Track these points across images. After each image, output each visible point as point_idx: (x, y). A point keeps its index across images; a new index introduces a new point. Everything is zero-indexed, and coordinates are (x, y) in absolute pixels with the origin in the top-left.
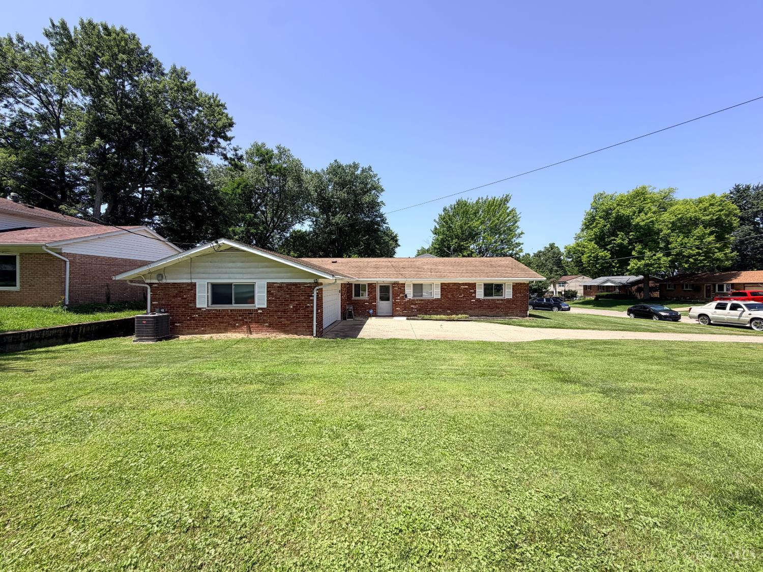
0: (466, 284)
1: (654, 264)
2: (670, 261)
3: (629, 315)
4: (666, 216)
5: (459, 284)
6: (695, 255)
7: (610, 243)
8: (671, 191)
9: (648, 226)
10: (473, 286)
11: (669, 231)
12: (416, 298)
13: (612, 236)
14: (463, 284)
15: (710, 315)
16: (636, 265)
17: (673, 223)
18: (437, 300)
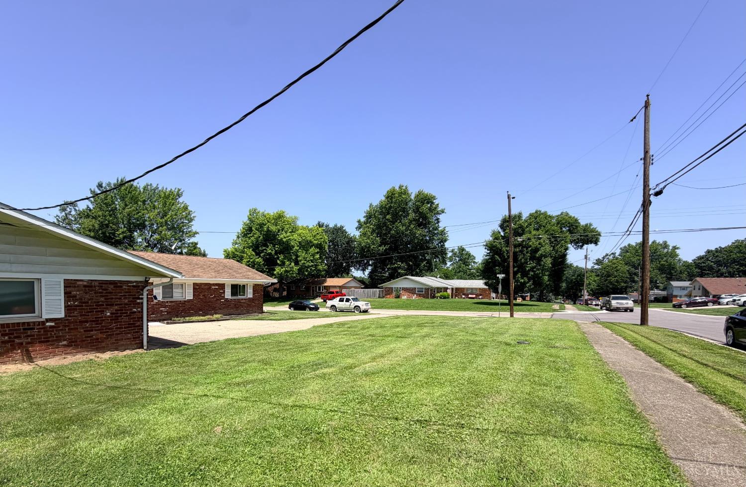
0: (217, 285)
1: (289, 271)
2: (298, 270)
3: (290, 308)
4: (295, 236)
5: (210, 284)
6: (311, 267)
7: (262, 251)
8: (296, 218)
9: (288, 242)
10: (222, 286)
11: (298, 248)
12: (166, 300)
13: (264, 246)
14: (213, 284)
15: (337, 306)
16: (280, 270)
17: (300, 242)
18: (189, 301)
